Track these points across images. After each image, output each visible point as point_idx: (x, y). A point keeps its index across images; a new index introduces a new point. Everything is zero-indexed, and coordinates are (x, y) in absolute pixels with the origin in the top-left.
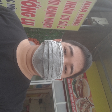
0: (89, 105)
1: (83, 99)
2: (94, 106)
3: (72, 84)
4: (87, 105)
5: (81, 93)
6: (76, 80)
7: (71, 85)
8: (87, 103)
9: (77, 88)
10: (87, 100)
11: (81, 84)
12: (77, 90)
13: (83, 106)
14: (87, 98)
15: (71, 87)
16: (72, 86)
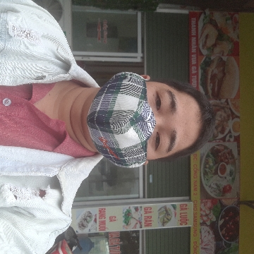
0: (228, 116)
1: (218, 101)
3: (199, 68)
5: (216, 89)
6: (212, 58)
7: (197, 69)
8: (225, 112)
9: (209, 77)
11: (222, 69)
12: (209, 81)
15: (197, 74)
16: (200, 71)
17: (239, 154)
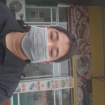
0: (86, 45)
1: (82, 39)
2: (90, 45)
3: (75, 27)
4: (84, 44)
5: (81, 35)
6: (79, 23)
10: (86, 40)
11: (83, 27)
12: (78, 32)
13: (81, 44)
14: (85, 39)
17: (91, 59)
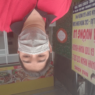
8: (23, 76)
17: (8, 83)
